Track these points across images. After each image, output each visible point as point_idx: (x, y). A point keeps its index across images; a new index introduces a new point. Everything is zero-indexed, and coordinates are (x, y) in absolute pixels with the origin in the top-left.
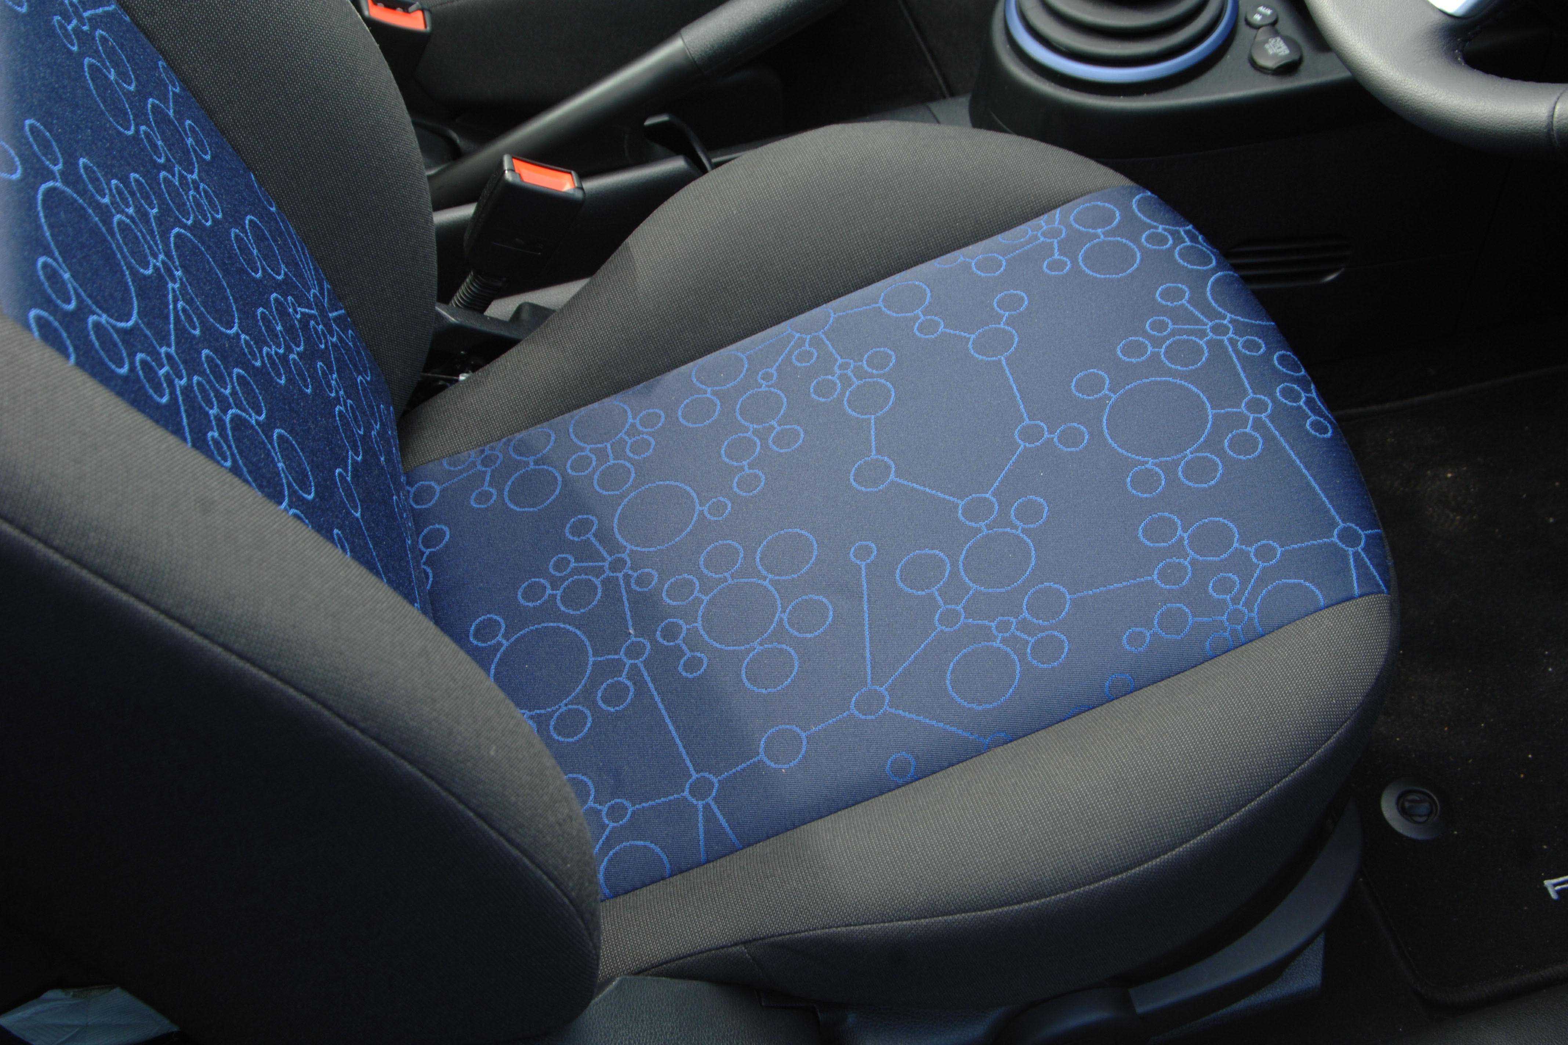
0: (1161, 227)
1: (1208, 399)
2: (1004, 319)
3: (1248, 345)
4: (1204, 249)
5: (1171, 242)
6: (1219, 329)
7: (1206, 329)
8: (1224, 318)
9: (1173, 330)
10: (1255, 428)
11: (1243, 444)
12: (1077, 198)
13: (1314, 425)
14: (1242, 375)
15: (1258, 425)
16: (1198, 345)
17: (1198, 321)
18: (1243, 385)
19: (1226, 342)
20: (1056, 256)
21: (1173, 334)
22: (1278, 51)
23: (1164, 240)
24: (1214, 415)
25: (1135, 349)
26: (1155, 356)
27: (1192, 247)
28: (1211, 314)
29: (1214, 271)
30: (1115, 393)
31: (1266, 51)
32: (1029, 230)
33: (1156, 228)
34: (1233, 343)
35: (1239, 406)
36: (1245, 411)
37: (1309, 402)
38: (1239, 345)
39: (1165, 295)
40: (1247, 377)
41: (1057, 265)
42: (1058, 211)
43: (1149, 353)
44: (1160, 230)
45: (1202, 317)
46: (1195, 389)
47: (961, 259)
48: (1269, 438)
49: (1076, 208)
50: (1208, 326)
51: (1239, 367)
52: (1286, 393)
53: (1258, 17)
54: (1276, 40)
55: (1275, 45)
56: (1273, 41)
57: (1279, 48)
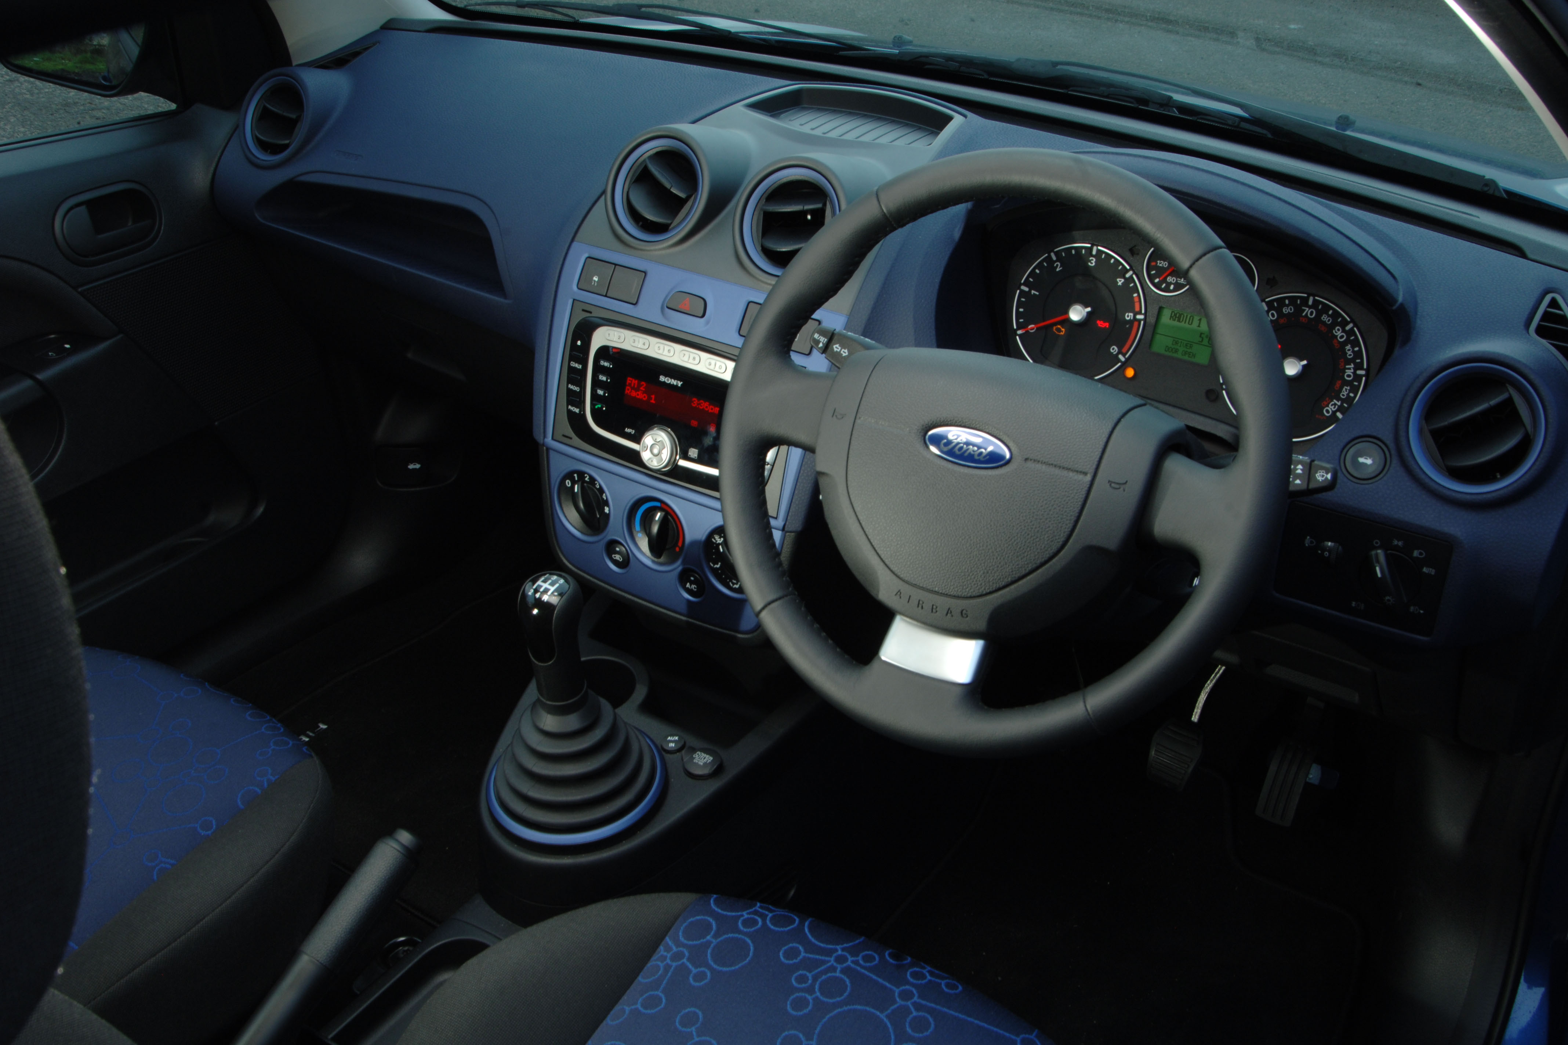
0: (744, 913)
1: (873, 1008)
2: (694, 1033)
3: (867, 959)
4: (783, 913)
5: (760, 920)
6: (841, 959)
7: (832, 964)
8: (836, 950)
9: (813, 976)
10: (917, 1010)
11: (920, 1025)
12: (673, 924)
13: (947, 985)
14: (880, 980)
15: (918, 1007)
16: (837, 978)
17: (824, 962)
18: (886, 987)
19: (853, 965)
20: (694, 971)
21: (815, 979)
22: (705, 760)
23: (755, 922)
24: (888, 1016)
25: (799, 1004)
26: (816, 1000)
27: (774, 916)
28: (829, 953)
29: (802, 923)
30: (812, 1039)
31: (697, 764)
32: (659, 963)
33: (742, 916)
34: (856, 963)
35: (895, 1002)
36: (903, 1003)
37: (931, 973)
38: (861, 962)
39: (787, 955)
40: (884, 980)
41: (699, 977)
42: (667, 939)
43: (811, 1001)
44: (746, 916)
45: (823, 958)
46: (859, 1007)
47: (627, 1009)
48: (931, 1011)
49: (680, 930)
50: (832, 962)
51: (874, 977)
52: (915, 975)
53: (672, 745)
54: (698, 754)
55: (699, 758)
56: (697, 756)
57: (705, 758)
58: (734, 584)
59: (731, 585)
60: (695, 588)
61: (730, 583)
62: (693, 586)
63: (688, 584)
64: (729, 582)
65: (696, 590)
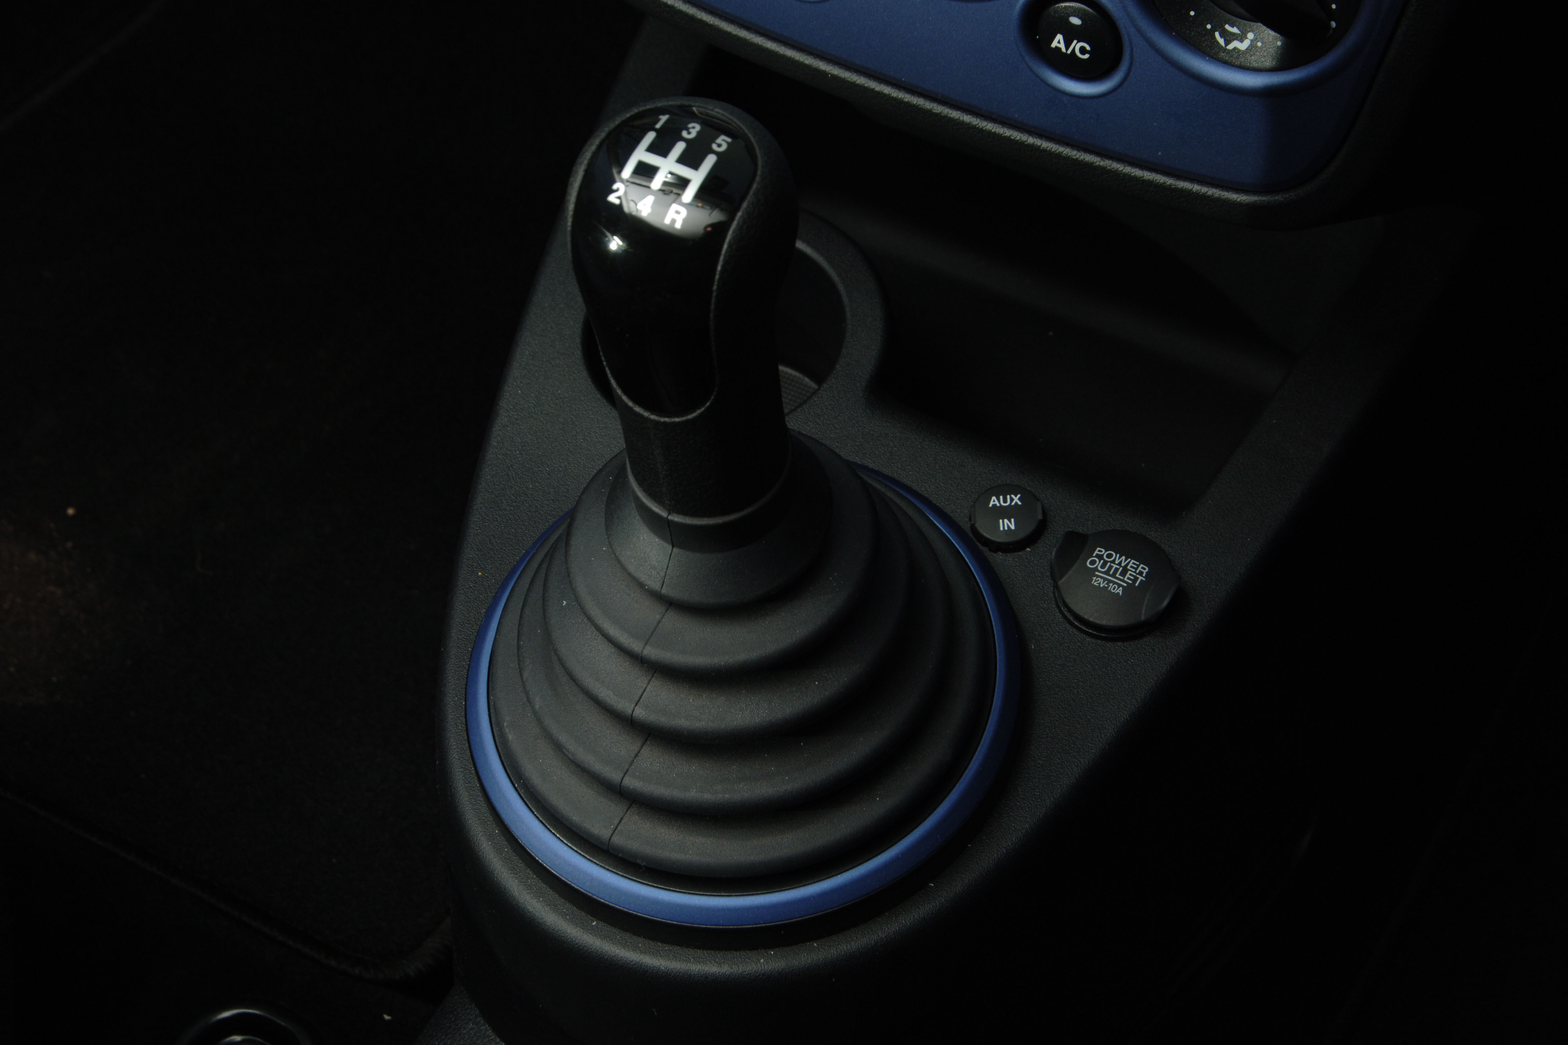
22: (1126, 577)
31: (1095, 587)
53: (1007, 524)
54: (1100, 557)
55: (1107, 573)
56: (1099, 564)
57: (1124, 573)
58: (1229, 38)
59: (1221, 41)
60: (1083, 50)
61: (1217, 34)
62: (1077, 46)
63: (1059, 37)
64: (1213, 30)
65: (1087, 56)
